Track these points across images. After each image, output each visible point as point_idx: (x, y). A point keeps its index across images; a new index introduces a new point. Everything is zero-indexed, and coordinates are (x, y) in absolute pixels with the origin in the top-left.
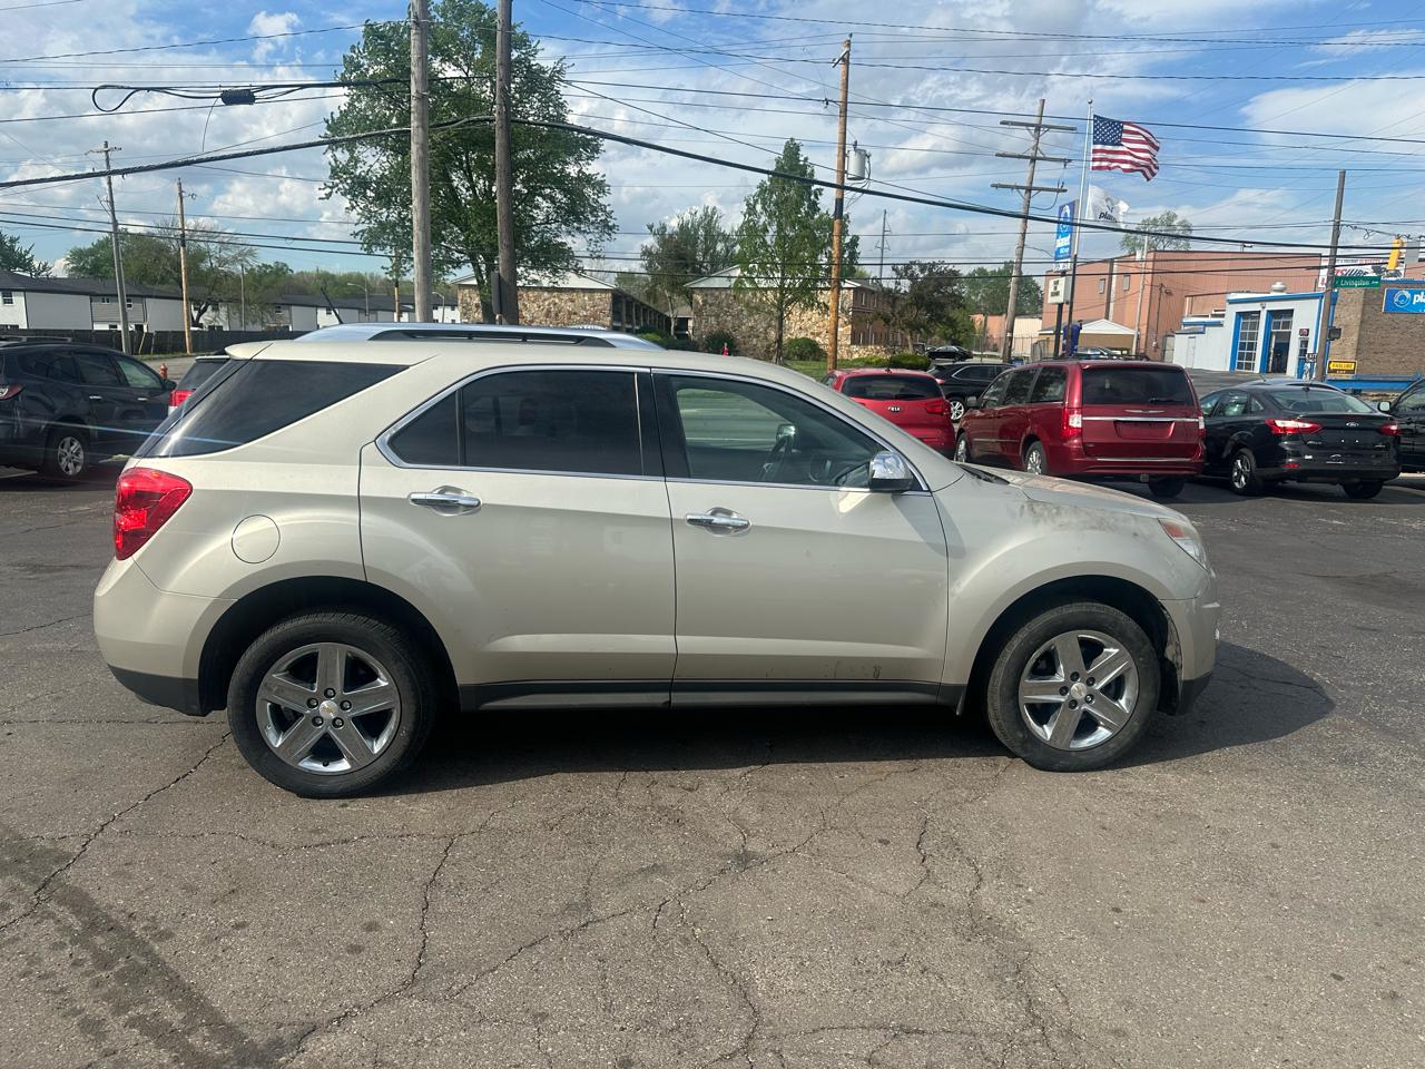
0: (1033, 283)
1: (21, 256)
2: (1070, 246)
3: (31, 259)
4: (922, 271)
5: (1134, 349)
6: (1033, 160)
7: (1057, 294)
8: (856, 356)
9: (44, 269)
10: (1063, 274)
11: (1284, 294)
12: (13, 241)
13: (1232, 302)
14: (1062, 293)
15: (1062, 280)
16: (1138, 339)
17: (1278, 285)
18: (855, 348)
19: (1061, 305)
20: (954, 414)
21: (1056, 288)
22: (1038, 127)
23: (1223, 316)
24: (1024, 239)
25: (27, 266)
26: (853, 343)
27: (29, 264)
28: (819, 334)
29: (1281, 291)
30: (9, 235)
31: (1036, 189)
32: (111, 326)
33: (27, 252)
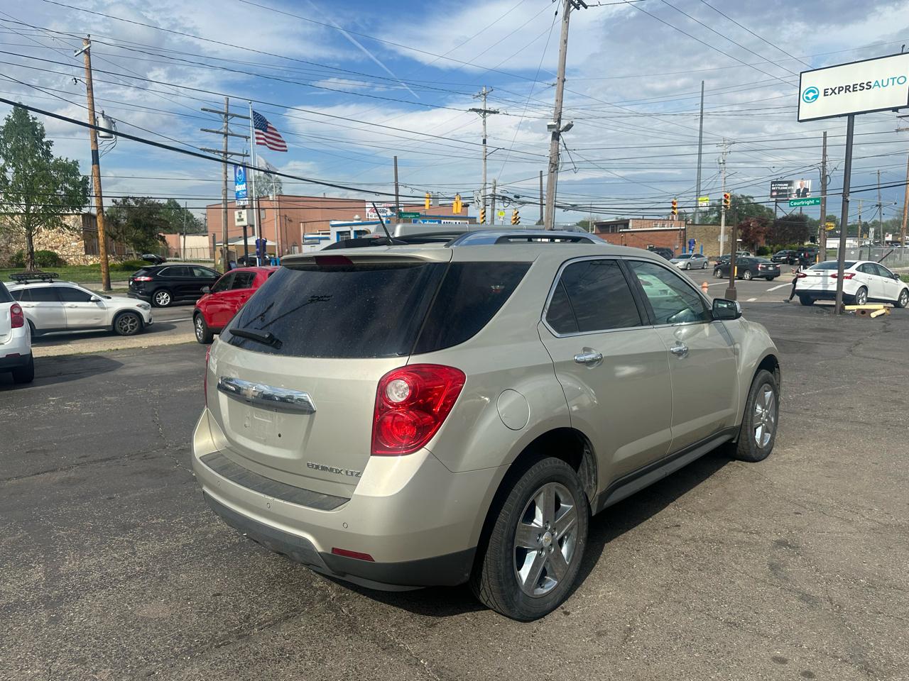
0: (189, 213)
2: (246, 190)
4: (136, 203)
5: (277, 253)
6: (226, 135)
7: (242, 220)
8: (91, 263)
10: (244, 207)
11: (360, 222)
13: (333, 226)
14: (245, 219)
15: (244, 212)
16: (278, 248)
17: (357, 217)
18: (89, 257)
19: (245, 227)
20: (162, 301)
21: (240, 216)
22: (227, 115)
23: (329, 234)
24: (226, 185)
26: (86, 253)
28: (56, 248)
29: (359, 220)
31: (230, 153)
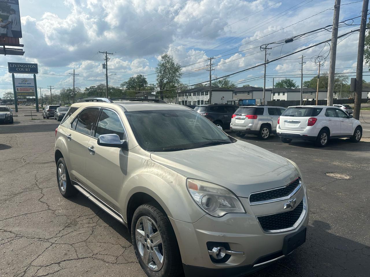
1: (293, 84)
3: (295, 85)
9: (298, 87)
12: (292, 81)
25: (294, 86)
27: (295, 86)
30: (292, 80)
32: (307, 99)
33: (295, 83)
